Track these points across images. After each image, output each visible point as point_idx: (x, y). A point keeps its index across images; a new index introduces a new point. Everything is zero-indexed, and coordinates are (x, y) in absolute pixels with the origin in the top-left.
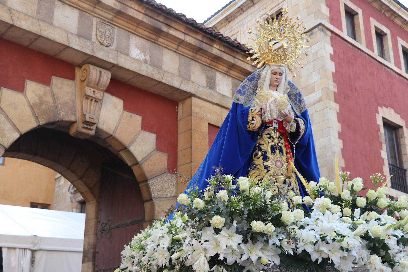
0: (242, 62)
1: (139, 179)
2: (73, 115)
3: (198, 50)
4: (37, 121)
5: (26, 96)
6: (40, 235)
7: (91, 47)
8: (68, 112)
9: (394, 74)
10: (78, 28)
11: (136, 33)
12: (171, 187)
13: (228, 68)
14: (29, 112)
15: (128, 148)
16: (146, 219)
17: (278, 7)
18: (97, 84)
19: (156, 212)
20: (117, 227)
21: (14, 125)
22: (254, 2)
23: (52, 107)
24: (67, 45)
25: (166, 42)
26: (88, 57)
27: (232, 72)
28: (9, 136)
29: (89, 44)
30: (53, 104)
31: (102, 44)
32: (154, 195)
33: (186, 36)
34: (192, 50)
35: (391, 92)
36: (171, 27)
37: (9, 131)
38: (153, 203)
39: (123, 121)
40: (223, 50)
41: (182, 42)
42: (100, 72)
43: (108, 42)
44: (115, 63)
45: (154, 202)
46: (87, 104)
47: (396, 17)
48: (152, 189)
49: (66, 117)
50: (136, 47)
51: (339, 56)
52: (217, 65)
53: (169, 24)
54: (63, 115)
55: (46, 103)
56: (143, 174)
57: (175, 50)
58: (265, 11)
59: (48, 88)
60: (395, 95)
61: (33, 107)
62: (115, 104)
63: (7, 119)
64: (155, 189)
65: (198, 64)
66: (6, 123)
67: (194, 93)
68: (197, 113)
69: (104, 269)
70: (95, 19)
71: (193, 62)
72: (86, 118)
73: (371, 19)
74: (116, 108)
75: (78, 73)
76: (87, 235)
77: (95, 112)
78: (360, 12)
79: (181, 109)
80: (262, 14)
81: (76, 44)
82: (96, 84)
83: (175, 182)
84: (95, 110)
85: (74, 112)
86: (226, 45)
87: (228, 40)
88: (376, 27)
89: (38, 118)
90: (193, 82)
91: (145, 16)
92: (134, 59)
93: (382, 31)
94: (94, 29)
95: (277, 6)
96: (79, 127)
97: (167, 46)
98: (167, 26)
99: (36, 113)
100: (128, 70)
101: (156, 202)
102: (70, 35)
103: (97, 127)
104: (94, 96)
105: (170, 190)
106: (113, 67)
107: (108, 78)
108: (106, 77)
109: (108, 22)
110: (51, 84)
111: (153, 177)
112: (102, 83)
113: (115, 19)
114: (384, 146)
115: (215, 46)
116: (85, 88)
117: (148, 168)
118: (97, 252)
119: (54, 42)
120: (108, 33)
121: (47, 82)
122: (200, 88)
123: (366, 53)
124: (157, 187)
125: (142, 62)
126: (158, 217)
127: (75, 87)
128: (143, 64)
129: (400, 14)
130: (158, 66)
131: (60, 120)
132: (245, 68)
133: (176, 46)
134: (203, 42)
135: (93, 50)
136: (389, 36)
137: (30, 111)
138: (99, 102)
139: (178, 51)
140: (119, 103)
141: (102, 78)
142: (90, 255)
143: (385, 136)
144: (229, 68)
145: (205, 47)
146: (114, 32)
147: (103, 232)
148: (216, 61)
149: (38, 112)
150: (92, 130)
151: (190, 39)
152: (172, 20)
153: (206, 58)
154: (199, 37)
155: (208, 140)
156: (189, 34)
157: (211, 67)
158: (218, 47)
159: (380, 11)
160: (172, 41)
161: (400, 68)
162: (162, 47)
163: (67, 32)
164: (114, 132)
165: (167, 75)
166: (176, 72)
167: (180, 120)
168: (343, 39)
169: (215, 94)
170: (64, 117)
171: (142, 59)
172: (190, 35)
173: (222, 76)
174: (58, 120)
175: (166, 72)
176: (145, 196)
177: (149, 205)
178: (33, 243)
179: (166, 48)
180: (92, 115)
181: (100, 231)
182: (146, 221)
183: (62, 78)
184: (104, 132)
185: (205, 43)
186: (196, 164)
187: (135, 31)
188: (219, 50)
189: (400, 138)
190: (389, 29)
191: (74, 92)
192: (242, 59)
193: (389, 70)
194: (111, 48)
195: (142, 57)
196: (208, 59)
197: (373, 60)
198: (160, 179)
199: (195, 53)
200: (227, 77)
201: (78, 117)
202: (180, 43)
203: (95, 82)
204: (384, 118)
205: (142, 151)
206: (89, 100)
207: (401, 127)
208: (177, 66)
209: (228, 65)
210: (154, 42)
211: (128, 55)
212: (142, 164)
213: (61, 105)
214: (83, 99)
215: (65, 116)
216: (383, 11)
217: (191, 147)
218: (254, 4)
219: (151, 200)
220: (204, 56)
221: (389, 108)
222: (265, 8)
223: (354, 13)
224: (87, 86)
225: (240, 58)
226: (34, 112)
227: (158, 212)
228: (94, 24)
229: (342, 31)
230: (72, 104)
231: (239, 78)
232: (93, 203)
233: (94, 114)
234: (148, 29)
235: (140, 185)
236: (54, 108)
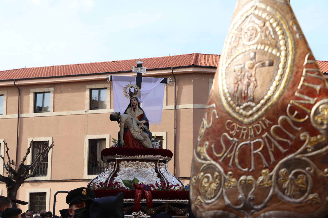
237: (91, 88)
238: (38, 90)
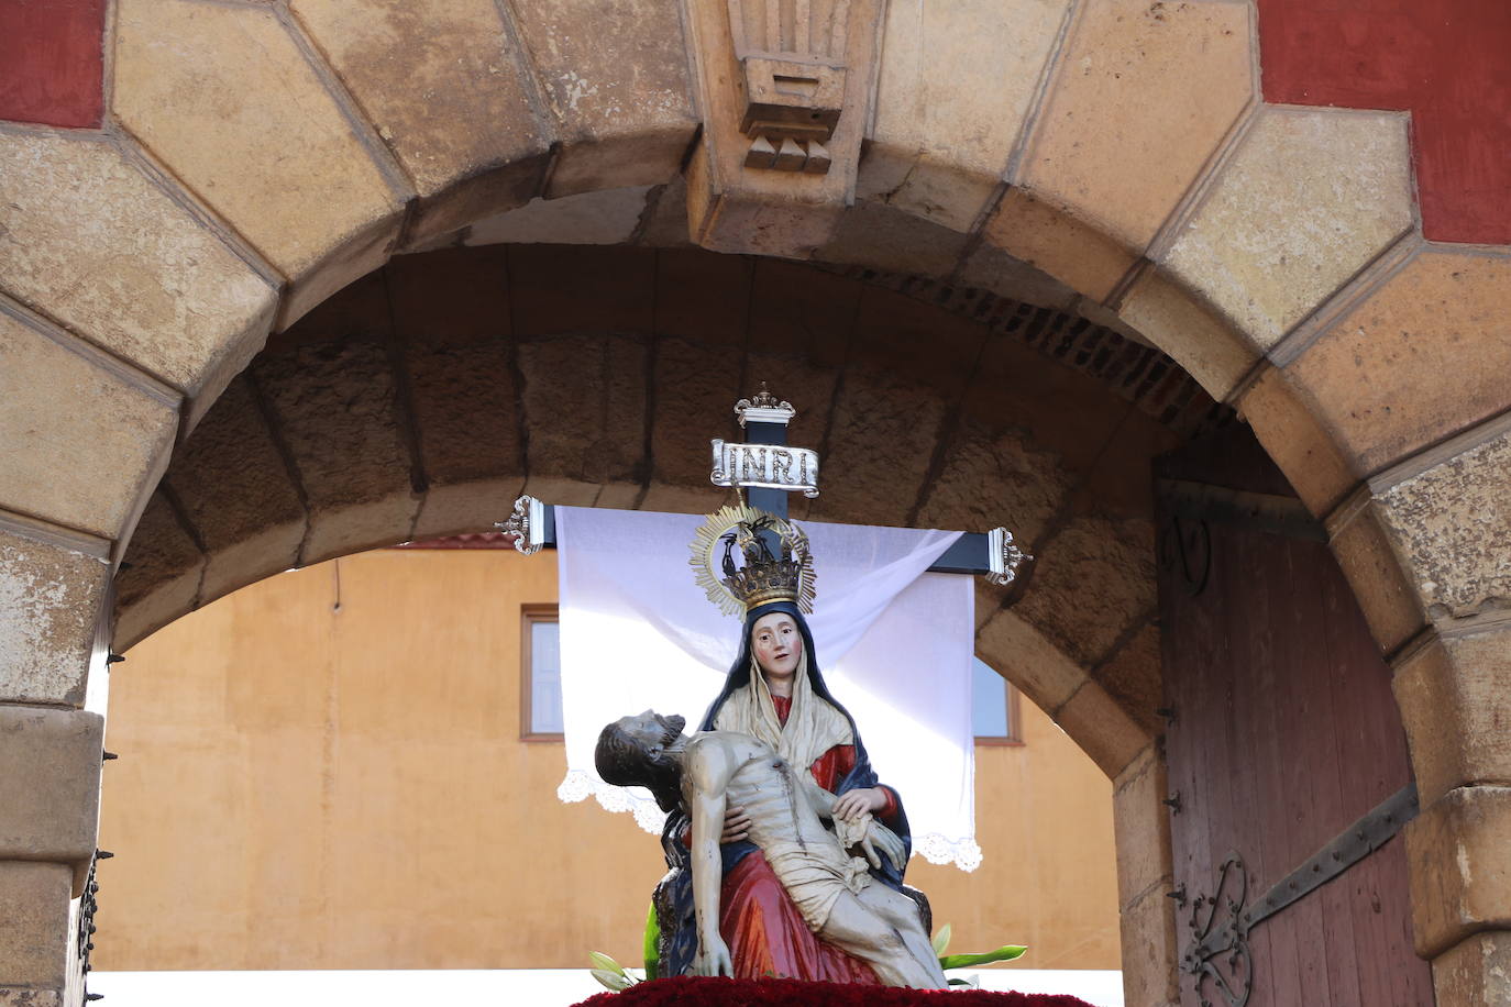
1: (1313, 489)
2: (662, 88)
5: (293, 12)
8: (627, 76)
14: (323, 118)
15: (1151, 255)
16: (1424, 790)
19: (1478, 723)
21: (226, 230)
23: (494, 60)
28: (193, 305)
30: (502, 38)
32: (1438, 591)
37: (194, 270)
38: (1442, 647)
39: (1087, 62)
45: (1448, 642)
48: (1418, 544)
49: (612, 109)
54: (582, 103)
55: (445, 40)
56: (1325, 439)
61: (352, 83)
63: (171, 194)
64: (1441, 541)
66: (170, 223)
72: (754, 87)
77: (829, 32)
85: (672, 67)
89: (400, 149)
99: (377, 119)
101: (1468, 644)
111: (1408, 449)
117: (1351, 384)
124: (1463, 523)
126: (1496, 757)
131: (567, 141)
137: (334, 113)
147: (1208, 966)
149: (394, 111)
150: (821, 167)
164: (1014, 154)
170: (597, 116)
174: (556, 146)
176: (1386, 619)
177: (1421, 678)
180: (799, 62)
181: (1190, 967)
182: (1420, 802)
184: (938, 168)
198: (1482, 453)
201: (713, 103)
205: (1285, 261)
212: (1294, 360)
213: (563, 29)
215: (604, 101)
219: (1422, 632)
226: (365, 114)
227: (1497, 723)
230: (652, 9)
232: (1143, 772)
235: (1336, 529)
236: (512, 60)
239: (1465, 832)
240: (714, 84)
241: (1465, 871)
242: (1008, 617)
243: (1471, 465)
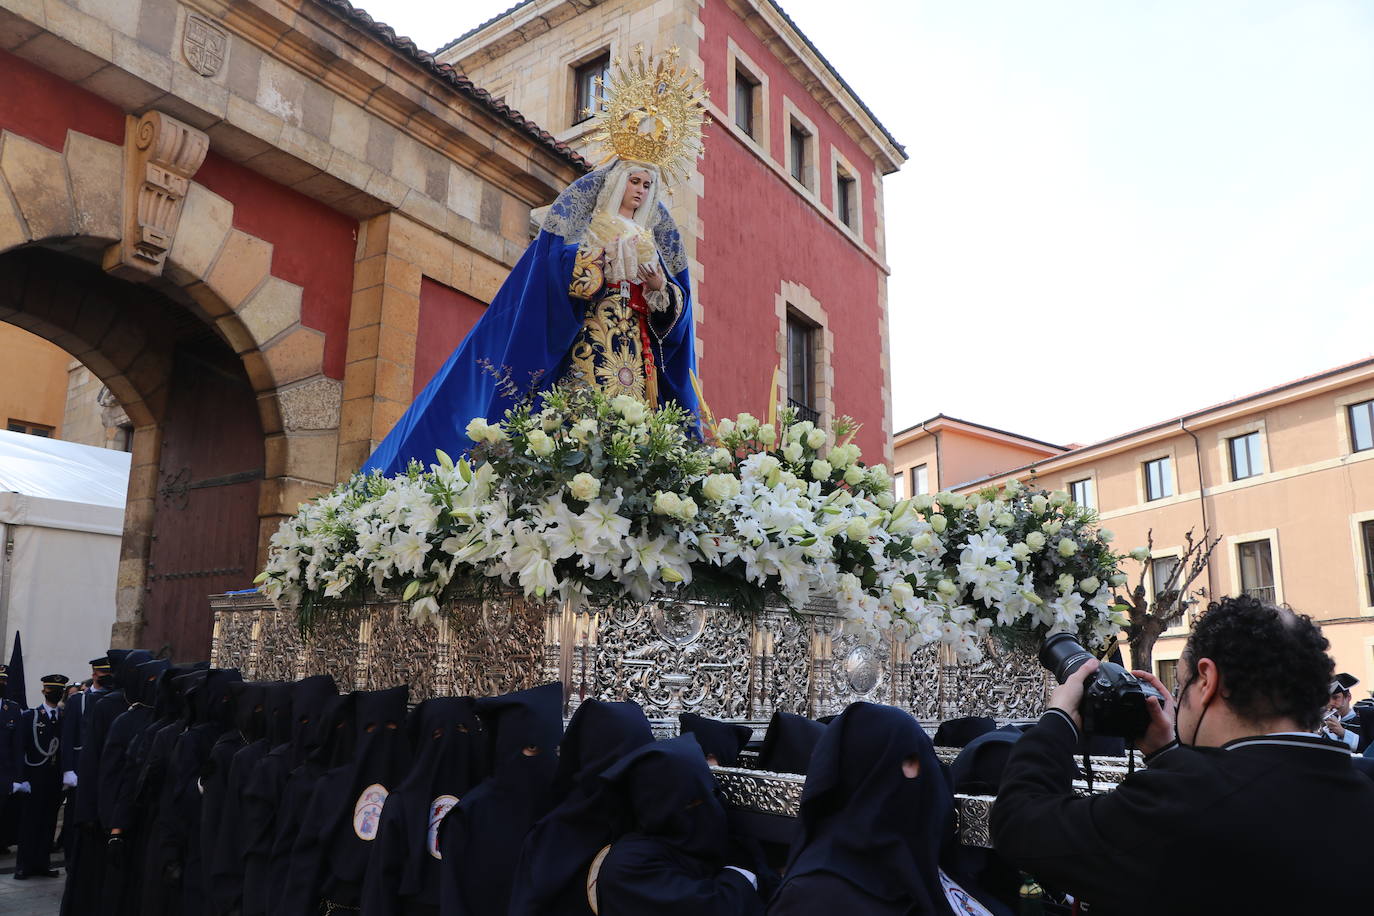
0: (509, 150)
1: (257, 385)
2: (113, 225)
3: (413, 110)
4: (27, 231)
6: (26, 490)
7: (168, 72)
8: (103, 218)
9: (818, 217)
10: (139, 24)
11: (277, 55)
12: (329, 408)
13: (476, 158)
14: (7, 206)
15: (235, 312)
16: (269, 473)
17: (599, 42)
18: (176, 160)
19: (291, 460)
20: (203, 486)
22: (551, 24)
23: (63, 202)
24: (110, 61)
25: (344, 84)
26: (159, 94)
27: (485, 168)
29: (163, 65)
30: (67, 196)
31: (194, 69)
32: (288, 423)
33: (391, 75)
34: (401, 109)
35: (809, 255)
36: (359, 50)
38: (285, 437)
39: (229, 251)
40: (469, 116)
41: (380, 87)
42: (185, 132)
43: (208, 65)
44: (222, 116)
45: (288, 437)
46: (146, 201)
47: (831, 104)
48: (285, 409)
49: (96, 228)
50: (274, 86)
51: (714, 165)
52: (456, 149)
53: (353, 44)
54: (88, 223)
55: (49, 191)
56: (267, 374)
57: (362, 104)
58: (571, 47)
59: (56, 156)
60: (815, 260)
61: (17, 197)
62: (214, 209)
64: (291, 409)
65: (411, 142)
67: (396, 204)
68: (398, 250)
69: (168, 574)
70: (181, 8)
71: (401, 136)
72: (144, 237)
73: (785, 99)
74: (216, 220)
75: (132, 128)
76: (134, 500)
77: (165, 223)
78: (765, 80)
79: (364, 238)
80: (564, 52)
81: (131, 60)
82: (172, 159)
83: (338, 397)
84: (166, 218)
85: (116, 219)
86: (477, 106)
87: (482, 98)
88: (792, 117)
89: (29, 223)
90: (395, 180)
91: (300, 18)
92: (267, 112)
93: (804, 128)
94: (178, 33)
95: (598, 39)
96: (127, 254)
97: (346, 91)
98: (349, 47)
99: (23, 211)
100: (250, 136)
101: (293, 439)
102: (117, 39)
103: (167, 259)
104: (165, 187)
105: (324, 414)
106: (216, 124)
107: (202, 148)
108: (198, 147)
109: (212, 20)
110: (65, 147)
111: (289, 382)
112: (187, 159)
113: (230, 16)
114: (784, 361)
115: (453, 106)
116: (145, 165)
117: (278, 361)
118: (155, 539)
119: (77, 49)
120: (209, 44)
121: (56, 143)
122: (412, 196)
123: (768, 167)
124: (297, 405)
125: (284, 122)
126: (293, 470)
127: (123, 161)
128: (286, 128)
129: (840, 100)
130: (320, 135)
131: (82, 234)
132: (513, 162)
133: (365, 96)
134: (427, 94)
135: (171, 79)
136: (816, 139)
137: (10, 205)
138: (177, 202)
139: (368, 108)
140: (225, 209)
141: (187, 149)
142: (139, 544)
143: (788, 341)
144: (479, 160)
145: (430, 105)
146: (225, 44)
147: (170, 494)
148: (452, 140)
149: (30, 210)
150: (156, 263)
151: (397, 84)
152: (362, 36)
153: (429, 129)
154: (420, 82)
155: (418, 311)
156: (397, 72)
157: (439, 152)
158: (459, 109)
159: (804, 87)
160: (358, 84)
161: (830, 208)
162: (333, 94)
163: (112, 30)
164: (206, 273)
165: (340, 157)
166: (360, 154)
167: (359, 262)
168: (726, 130)
169: (445, 213)
170: (92, 229)
171: (284, 115)
172: (401, 74)
173: (462, 174)
174: (77, 234)
175: (338, 150)
176: (269, 422)
177: (275, 444)
178: (9, 509)
179: (343, 96)
180: (157, 231)
181: (162, 493)
182: (267, 477)
183: (92, 138)
184: (184, 271)
185: (431, 96)
186: (386, 361)
187: (273, 49)
188: (459, 114)
189: (814, 349)
190: (818, 127)
191: (119, 172)
192: (510, 143)
193: (809, 208)
194: (213, 79)
195: (284, 110)
196: (435, 132)
197: (781, 183)
198: (304, 388)
199: (404, 115)
200: (473, 176)
201: (126, 232)
202: (374, 90)
203: (171, 155)
204: (789, 305)
205: (268, 322)
206: (154, 195)
207: (821, 327)
208: (364, 140)
209: (477, 153)
210: (318, 81)
211: (253, 101)
212: (265, 350)
213: (86, 198)
214: (139, 191)
215: (94, 224)
216: (809, 88)
217: (379, 323)
218: (550, 28)
219: (280, 431)
220: (428, 125)
221: (801, 285)
222: (573, 41)
223: (753, 81)
224: (150, 161)
225: (506, 140)
226: (20, 208)
227: (295, 461)
228: (178, 19)
229: (727, 115)
230: (113, 199)
231: (500, 182)
232: (151, 430)
233: (164, 228)
234: (307, 49)
235: (260, 397)
236: (68, 204)
237: (1346, 403)
238: (1233, 432)
239: (284, 489)
240: (128, 230)
241: (282, 500)
242: (123, 377)
243: (301, 390)
